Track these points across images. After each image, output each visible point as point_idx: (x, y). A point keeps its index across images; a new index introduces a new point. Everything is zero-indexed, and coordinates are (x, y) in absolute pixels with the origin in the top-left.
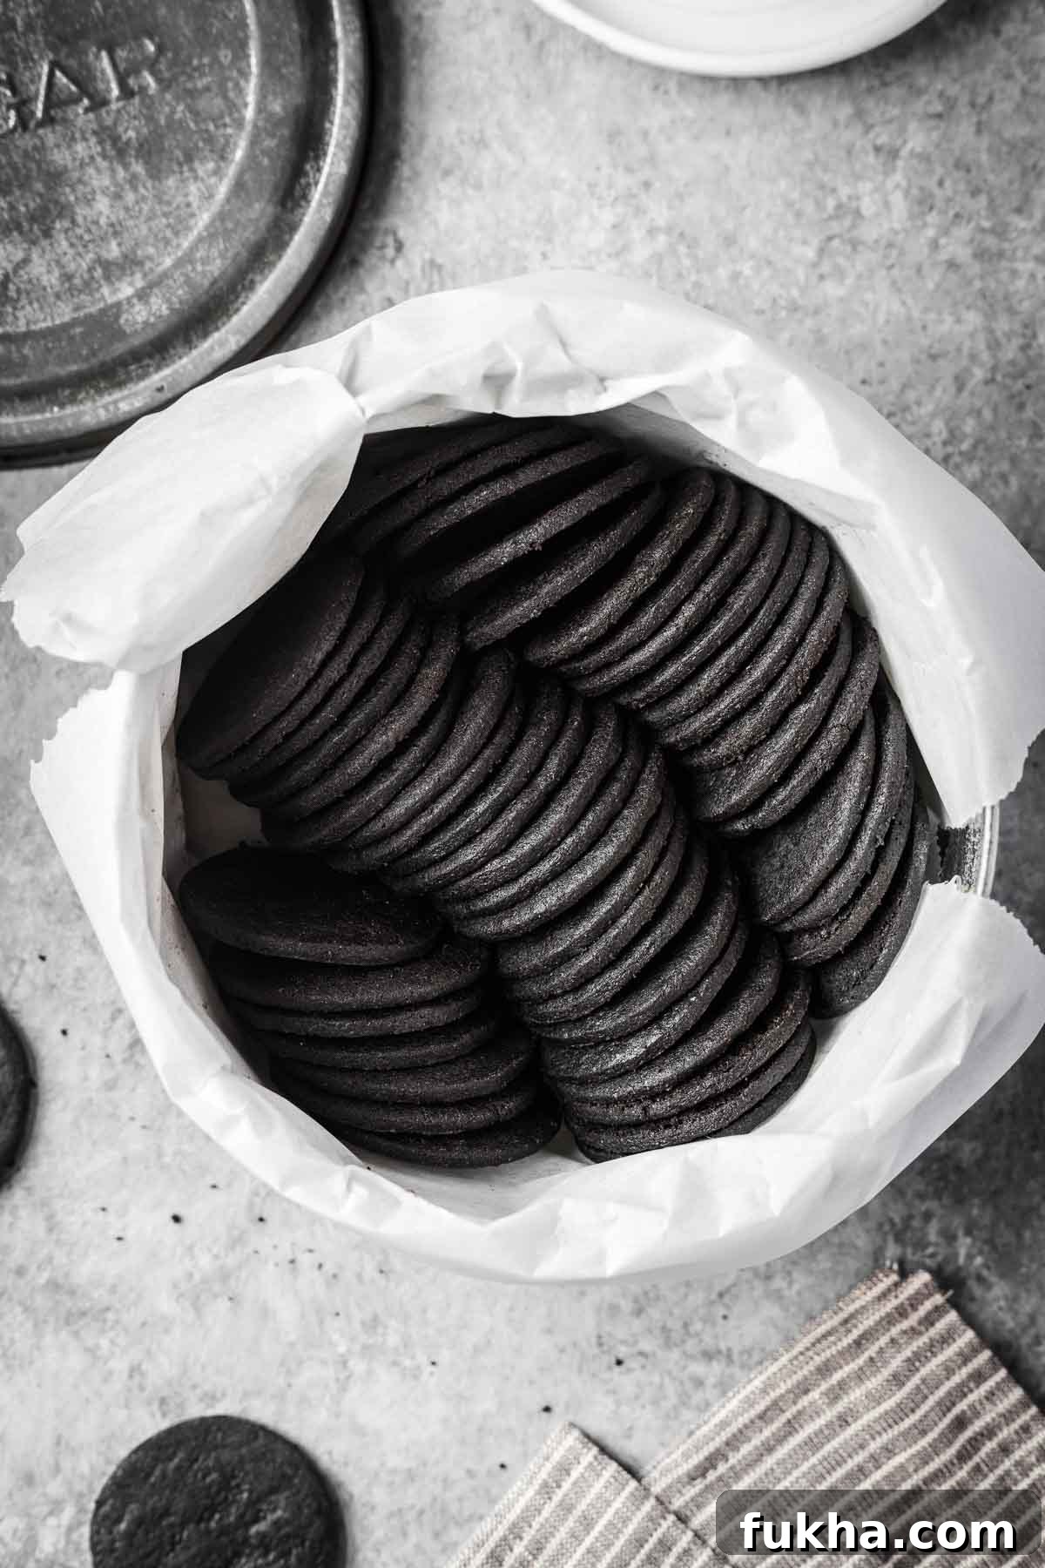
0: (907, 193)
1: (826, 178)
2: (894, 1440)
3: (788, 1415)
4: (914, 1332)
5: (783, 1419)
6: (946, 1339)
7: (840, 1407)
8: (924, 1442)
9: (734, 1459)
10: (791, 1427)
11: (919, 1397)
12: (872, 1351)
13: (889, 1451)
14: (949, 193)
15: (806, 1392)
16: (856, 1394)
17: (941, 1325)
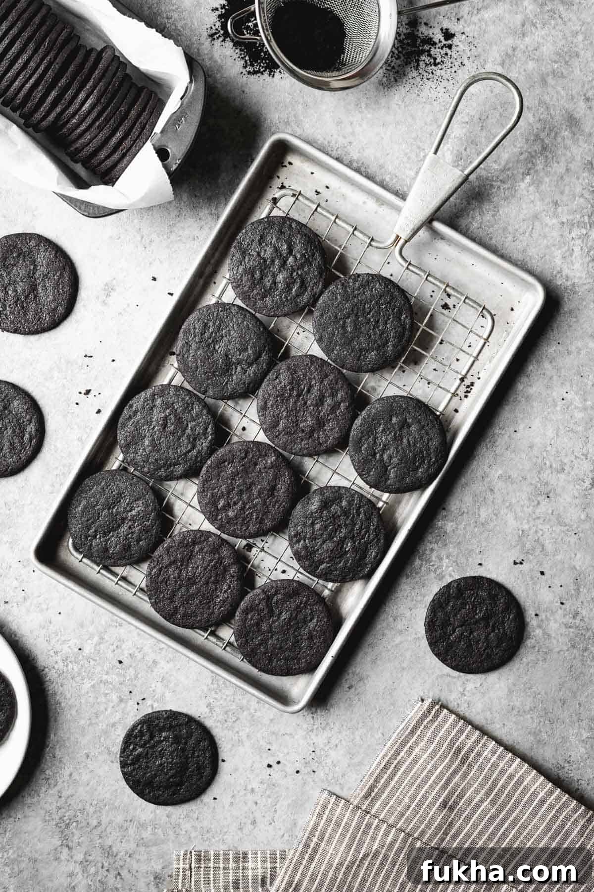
0: (452, 152)
1: (420, 144)
2: (436, 762)
3: (395, 764)
4: (432, 721)
5: (393, 766)
6: (445, 721)
7: (413, 756)
8: (447, 761)
9: (379, 785)
10: (397, 769)
11: (440, 745)
12: (418, 733)
13: (435, 767)
14: (469, 153)
15: (399, 754)
16: (417, 750)
17: (442, 716)
